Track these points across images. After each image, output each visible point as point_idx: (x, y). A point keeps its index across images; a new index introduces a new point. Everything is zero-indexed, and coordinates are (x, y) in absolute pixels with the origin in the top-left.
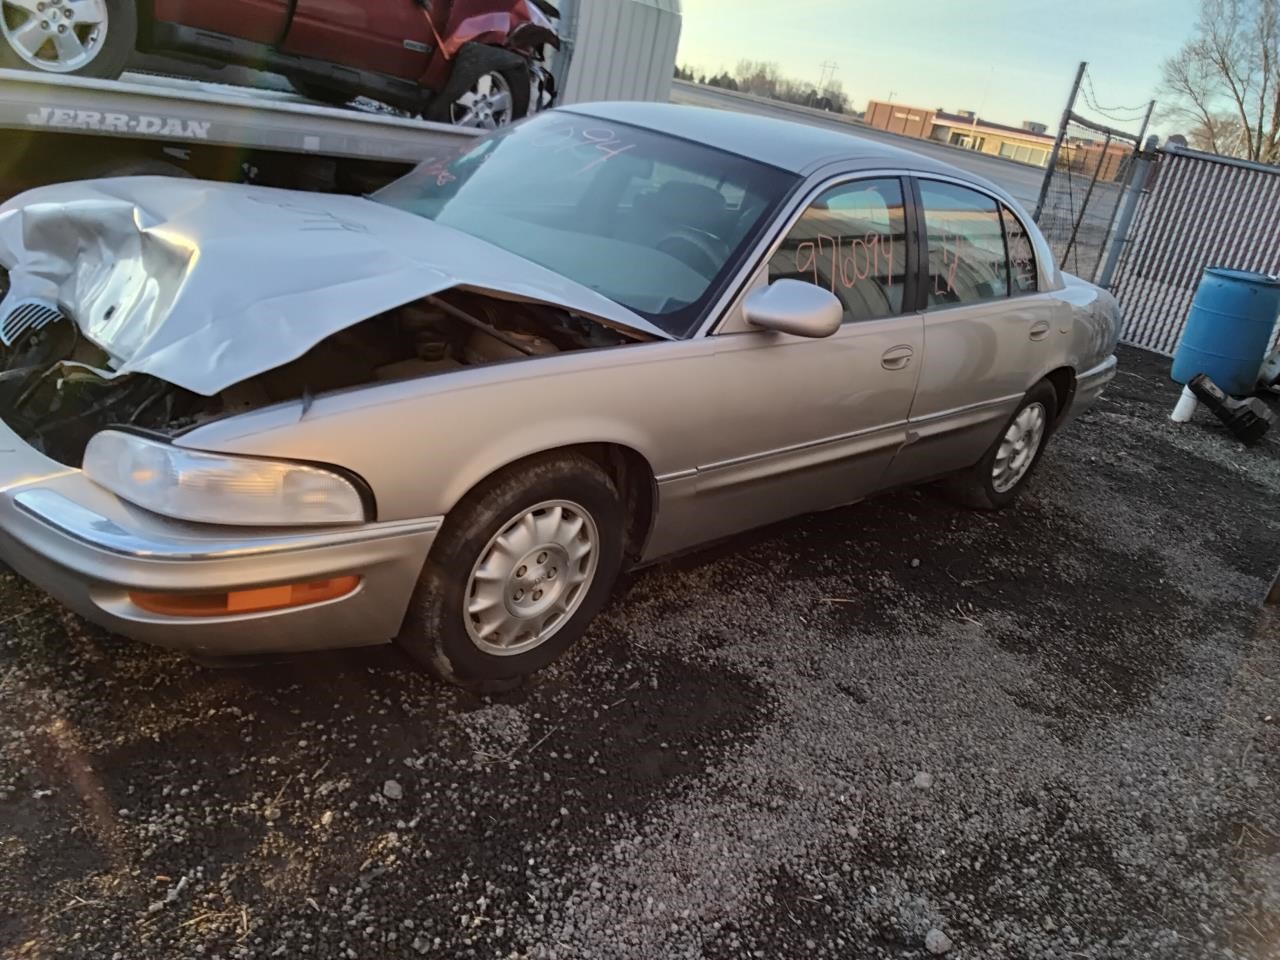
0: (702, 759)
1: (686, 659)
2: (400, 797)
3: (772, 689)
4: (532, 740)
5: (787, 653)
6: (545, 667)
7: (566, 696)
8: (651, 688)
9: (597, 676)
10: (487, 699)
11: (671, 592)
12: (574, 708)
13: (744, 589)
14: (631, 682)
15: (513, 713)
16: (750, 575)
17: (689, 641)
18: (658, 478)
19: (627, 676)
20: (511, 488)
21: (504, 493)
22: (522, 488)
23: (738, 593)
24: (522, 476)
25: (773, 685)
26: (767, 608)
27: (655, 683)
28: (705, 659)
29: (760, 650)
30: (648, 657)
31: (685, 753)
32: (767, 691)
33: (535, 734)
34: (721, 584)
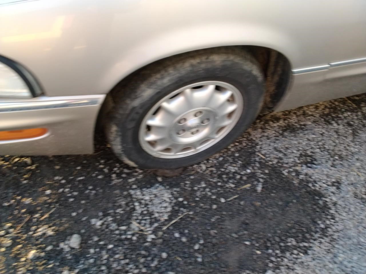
0: (267, 261)
1: (285, 172)
2: (78, 247)
3: (333, 208)
4: (170, 219)
5: (352, 179)
6: (199, 163)
7: (204, 185)
8: (256, 191)
9: (227, 174)
10: (160, 179)
11: (295, 117)
12: (204, 198)
13: (340, 122)
14: (246, 183)
15: (167, 195)
16: (346, 111)
17: (292, 158)
18: (295, 70)
19: (245, 178)
20: (169, 74)
21: (162, 78)
22: (178, 75)
23: (335, 125)
24: (179, 66)
25: (335, 204)
26: (350, 138)
27: (259, 188)
28: (298, 173)
29: (335, 174)
30: (263, 165)
31: (259, 252)
32: (330, 209)
33: (174, 213)
34: (327, 115)
